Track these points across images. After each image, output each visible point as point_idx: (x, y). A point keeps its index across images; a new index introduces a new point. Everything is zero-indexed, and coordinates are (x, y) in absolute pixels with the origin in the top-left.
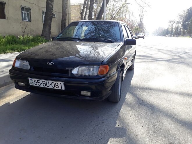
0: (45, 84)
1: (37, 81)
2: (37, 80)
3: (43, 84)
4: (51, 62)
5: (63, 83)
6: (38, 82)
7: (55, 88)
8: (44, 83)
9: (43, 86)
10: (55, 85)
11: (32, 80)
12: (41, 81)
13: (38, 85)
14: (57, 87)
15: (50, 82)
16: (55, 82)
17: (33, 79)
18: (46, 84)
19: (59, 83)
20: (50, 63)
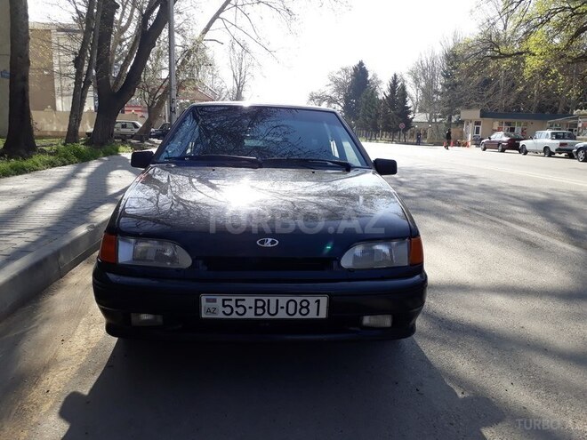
0: (263, 307)
1: (233, 304)
2: (234, 298)
3: (256, 307)
4: (270, 240)
5: (324, 300)
6: (239, 303)
7: (298, 316)
8: (260, 304)
9: (256, 314)
10: (299, 307)
11: (215, 301)
12: (249, 301)
13: (234, 316)
14: (304, 311)
15: (283, 300)
16: (298, 299)
17: (219, 299)
18: (266, 308)
19: (312, 300)
20: (268, 243)
